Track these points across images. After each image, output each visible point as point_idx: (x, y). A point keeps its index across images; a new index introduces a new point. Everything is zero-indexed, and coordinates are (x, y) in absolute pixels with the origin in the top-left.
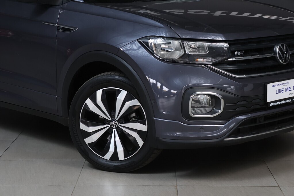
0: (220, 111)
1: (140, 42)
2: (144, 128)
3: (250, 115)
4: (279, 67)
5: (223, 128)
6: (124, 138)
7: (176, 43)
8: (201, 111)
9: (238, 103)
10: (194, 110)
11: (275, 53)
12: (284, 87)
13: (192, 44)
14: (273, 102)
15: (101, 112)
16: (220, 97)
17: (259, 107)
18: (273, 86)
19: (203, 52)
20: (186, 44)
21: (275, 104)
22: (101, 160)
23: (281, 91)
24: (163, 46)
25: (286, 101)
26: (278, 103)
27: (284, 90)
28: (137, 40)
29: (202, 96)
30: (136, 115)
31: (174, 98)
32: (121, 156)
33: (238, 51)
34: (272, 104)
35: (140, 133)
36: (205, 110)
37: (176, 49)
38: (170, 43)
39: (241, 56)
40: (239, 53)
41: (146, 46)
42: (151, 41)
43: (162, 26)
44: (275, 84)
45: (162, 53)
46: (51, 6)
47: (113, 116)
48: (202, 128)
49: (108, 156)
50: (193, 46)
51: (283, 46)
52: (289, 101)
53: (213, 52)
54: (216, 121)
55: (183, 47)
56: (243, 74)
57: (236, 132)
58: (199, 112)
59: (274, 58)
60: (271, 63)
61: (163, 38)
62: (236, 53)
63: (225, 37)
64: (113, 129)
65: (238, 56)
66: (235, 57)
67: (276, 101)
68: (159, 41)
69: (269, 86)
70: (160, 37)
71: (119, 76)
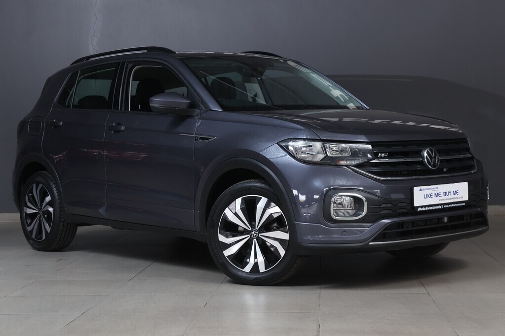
0: (364, 214)
1: (281, 146)
2: (285, 236)
3: (396, 219)
4: (427, 172)
5: (367, 230)
6: (265, 249)
7: (318, 145)
8: (344, 214)
9: (383, 206)
10: (336, 212)
11: (423, 157)
12: (433, 192)
13: (334, 147)
14: (422, 207)
15: (241, 223)
16: (364, 199)
17: (405, 211)
18: (421, 190)
19: (346, 155)
20: (327, 145)
21: (424, 209)
22: (240, 273)
23: (429, 196)
24: (304, 149)
25: (437, 207)
26: (427, 208)
27: (433, 195)
28: (277, 143)
29: (345, 198)
30: (278, 224)
31: (316, 205)
32: (262, 269)
34: (419, 209)
35: (281, 241)
36: (348, 213)
37: (318, 153)
38: (311, 146)
39: (385, 158)
40: (383, 155)
41: (286, 149)
42: (291, 143)
43: (303, 128)
44: (422, 187)
45: (303, 155)
47: (253, 226)
48: (345, 231)
49: (248, 269)
50: (334, 149)
51: (431, 150)
52: (440, 207)
53: (355, 154)
54: (360, 224)
55: (324, 149)
56: (387, 177)
57: (382, 236)
58: (342, 214)
59: (422, 163)
60: (419, 167)
61: (304, 140)
62: (380, 155)
63: (368, 139)
64: (253, 239)
65: (381, 158)
66: (378, 158)
67: (425, 206)
68: (300, 144)
69: (416, 190)
70: (301, 139)
71: (259, 182)
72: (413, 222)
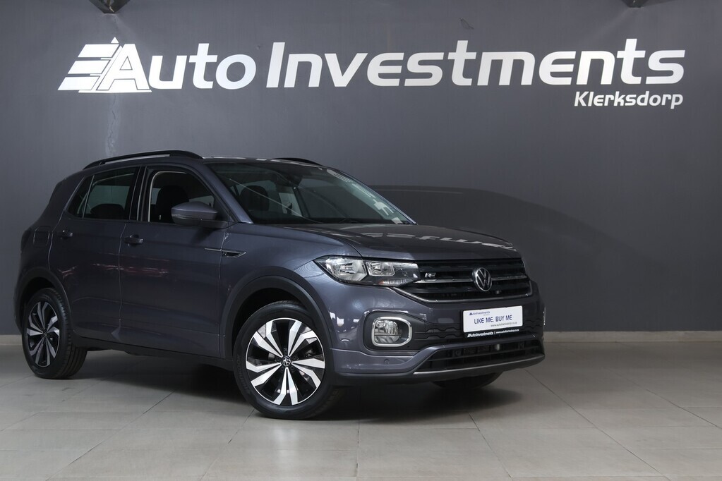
0: (408, 340)
1: (317, 264)
2: (321, 364)
3: (444, 347)
4: (478, 294)
5: (412, 358)
6: (298, 379)
7: (359, 263)
8: (386, 340)
9: (429, 331)
10: (377, 338)
11: (474, 278)
12: (484, 317)
13: (377, 265)
14: (472, 333)
15: (272, 349)
16: (409, 324)
17: (454, 337)
18: (471, 314)
19: (389, 274)
20: (369, 263)
21: (474, 335)
22: (270, 406)
23: (481, 321)
24: (343, 267)
25: (488, 334)
26: (478, 335)
27: (485, 320)
28: (313, 261)
29: (388, 323)
30: (313, 351)
31: (356, 330)
32: (294, 401)
33: (428, 272)
34: (469, 335)
35: (316, 370)
36: (391, 339)
37: (359, 272)
38: (351, 264)
39: (432, 278)
40: (430, 275)
41: (323, 267)
42: (328, 261)
43: (342, 244)
44: (472, 311)
45: (342, 274)
46: (216, 229)
47: (285, 353)
48: (387, 359)
49: (278, 401)
50: (376, 268)
51: (483, 270)
52: (491, 333)
53: (399, 274)
54: (404, 351)
55: (365, 268)
56: (435, 299)
57: (428, 365)
58: (384, 340)
59: (473, 284)
60: (469, 289)
61: (343, 257)
62: (426, 275)
63: (414, 257)
64: (285, 367)
65: (428, 278)
66: (425, 279)
67: (475, 332)
68: (339, 261)
69: (466, 314)
70: (339, 256)
71: (292, 304)
72: (462, 350)
